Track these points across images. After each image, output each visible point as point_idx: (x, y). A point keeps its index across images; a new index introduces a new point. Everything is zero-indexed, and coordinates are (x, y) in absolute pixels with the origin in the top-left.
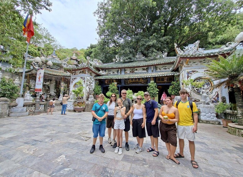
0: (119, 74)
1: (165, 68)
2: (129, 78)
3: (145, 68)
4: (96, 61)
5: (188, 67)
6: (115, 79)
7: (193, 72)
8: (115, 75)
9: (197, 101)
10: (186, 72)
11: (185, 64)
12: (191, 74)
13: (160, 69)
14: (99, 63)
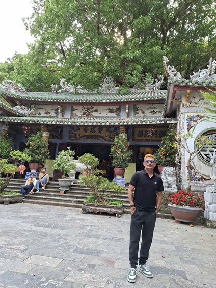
0: (60, 115)
1: (154, 111)
2: (73, 124)
3: (114, 108)
4: (10, 83)
5: (190, 106)
6: (44, 125)
7: (199, 118)
8: (51, 117)
9: (206, 180)
10: (186, 117)
11: (184, 101)
12: (195, 121)
13: (143, 112)
14: (17, 89)
